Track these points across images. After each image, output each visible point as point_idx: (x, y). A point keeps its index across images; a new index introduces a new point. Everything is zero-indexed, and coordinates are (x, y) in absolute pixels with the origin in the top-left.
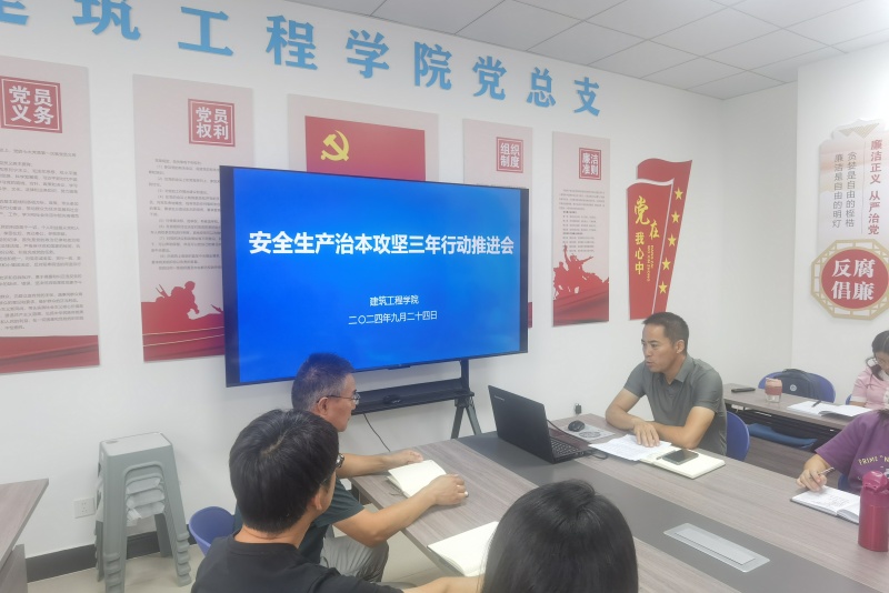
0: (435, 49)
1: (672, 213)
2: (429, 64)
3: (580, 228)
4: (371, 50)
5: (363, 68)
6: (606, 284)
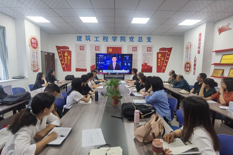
0: (123, 37)
1: (167, 56)
3: (147, 59)
5: (114, 40)
6: (152, 67)
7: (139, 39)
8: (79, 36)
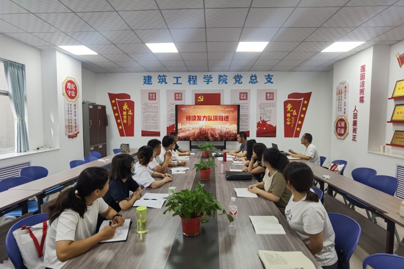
0: (224, 76)
1: (302, 107)
2: (222, 79)
3: (266, 113)
4: (209, 78)
5: (207, 82)
6: (275, 127)
7: (251, 79)
8: (147, 75)
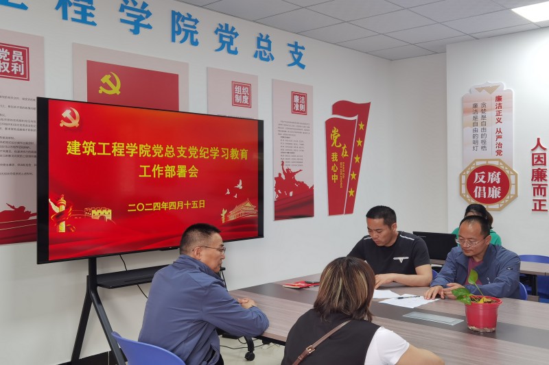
0: (186, 16)
1: (357, 139)
2: (182, 27)
3: (293, 149)
4: (138, 14)
5: (132, 27)
7: (259, 47)
